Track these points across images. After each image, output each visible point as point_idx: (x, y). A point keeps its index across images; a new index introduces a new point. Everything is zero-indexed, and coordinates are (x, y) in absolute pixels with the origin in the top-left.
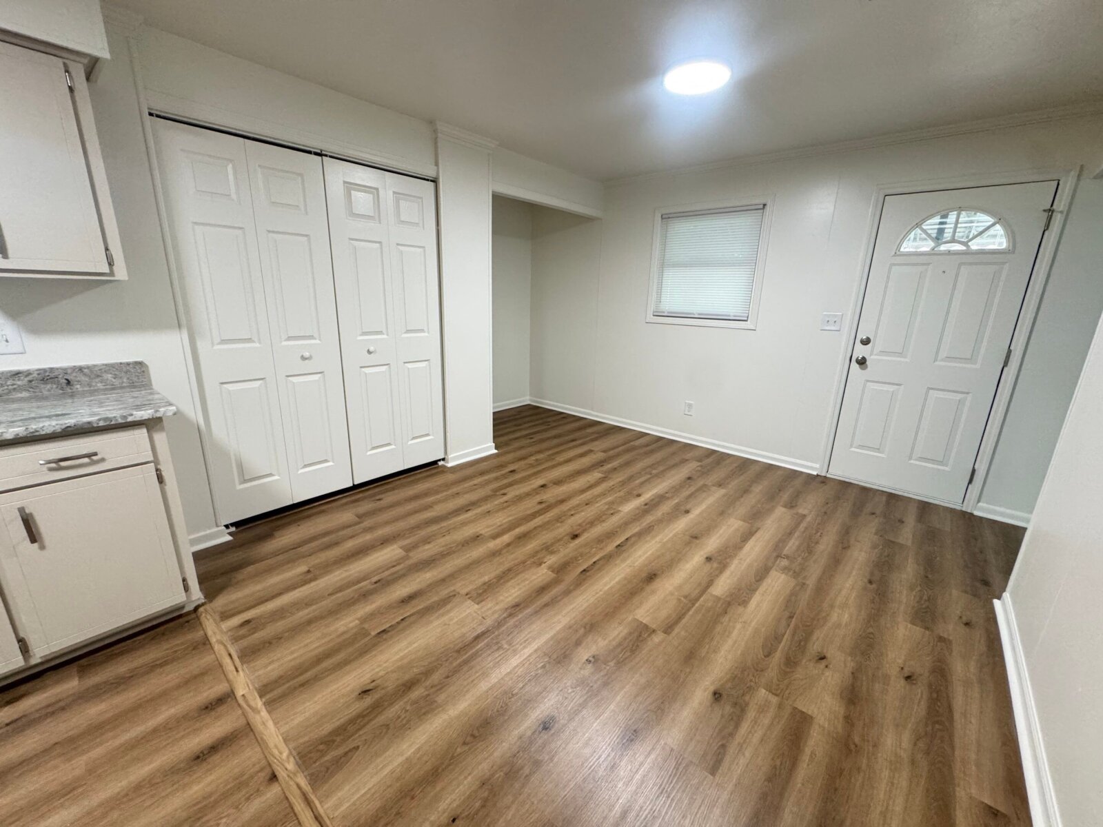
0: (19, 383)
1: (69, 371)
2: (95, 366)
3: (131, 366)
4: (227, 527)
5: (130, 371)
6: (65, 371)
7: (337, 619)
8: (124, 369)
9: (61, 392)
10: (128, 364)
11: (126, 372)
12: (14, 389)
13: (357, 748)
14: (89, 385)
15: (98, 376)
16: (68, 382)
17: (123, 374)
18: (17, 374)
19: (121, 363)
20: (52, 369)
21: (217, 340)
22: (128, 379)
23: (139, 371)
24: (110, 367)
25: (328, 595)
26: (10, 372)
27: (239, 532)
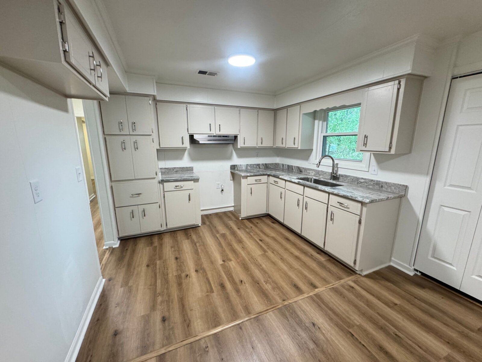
0: (371, 183)
1: (383, 183)
2: (391, 183)
3: (401, 186)
4: (415, 270)
5: (400, 188)
6: (382, 182)
7: (359, 316)
8: (399, 187)
9: (379, 189)
10: (401, 185)
11: (399, 188)
12: (370, 185)
13: (288, 321)
14: (387, 189)
15: (390, 187)
16: (382, 186)
17: (397, 188)
18: (372, 180)
19: (398, 184)
20: (380, 181)
21: (448, 184)
22: (399, 190)
23: (403, 189)
24: (395, 185)
25: (377, 313)
26: (371, 179)
27: (420, 277)
